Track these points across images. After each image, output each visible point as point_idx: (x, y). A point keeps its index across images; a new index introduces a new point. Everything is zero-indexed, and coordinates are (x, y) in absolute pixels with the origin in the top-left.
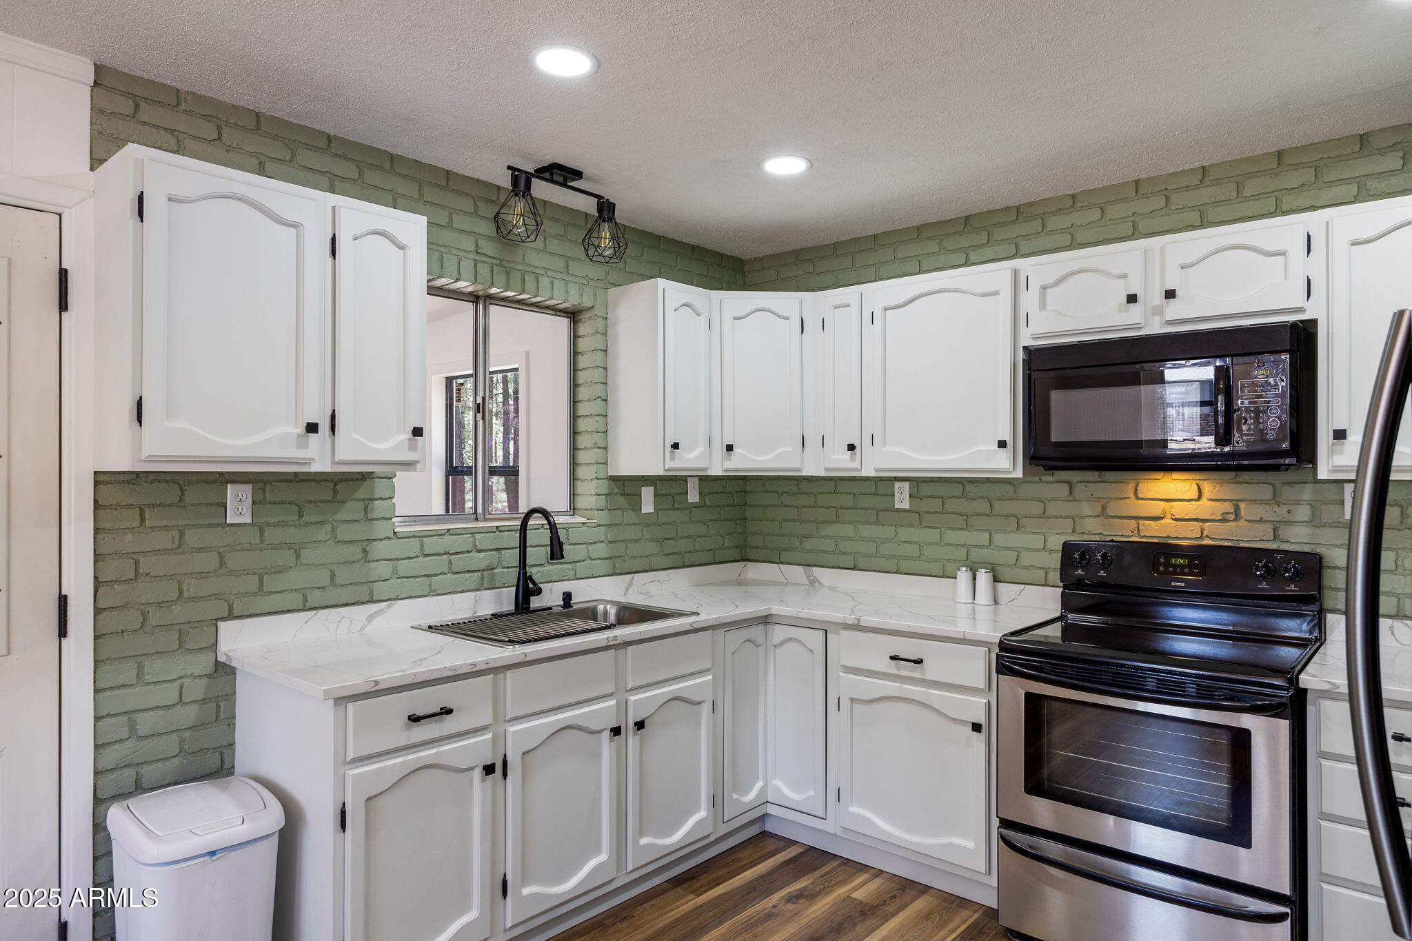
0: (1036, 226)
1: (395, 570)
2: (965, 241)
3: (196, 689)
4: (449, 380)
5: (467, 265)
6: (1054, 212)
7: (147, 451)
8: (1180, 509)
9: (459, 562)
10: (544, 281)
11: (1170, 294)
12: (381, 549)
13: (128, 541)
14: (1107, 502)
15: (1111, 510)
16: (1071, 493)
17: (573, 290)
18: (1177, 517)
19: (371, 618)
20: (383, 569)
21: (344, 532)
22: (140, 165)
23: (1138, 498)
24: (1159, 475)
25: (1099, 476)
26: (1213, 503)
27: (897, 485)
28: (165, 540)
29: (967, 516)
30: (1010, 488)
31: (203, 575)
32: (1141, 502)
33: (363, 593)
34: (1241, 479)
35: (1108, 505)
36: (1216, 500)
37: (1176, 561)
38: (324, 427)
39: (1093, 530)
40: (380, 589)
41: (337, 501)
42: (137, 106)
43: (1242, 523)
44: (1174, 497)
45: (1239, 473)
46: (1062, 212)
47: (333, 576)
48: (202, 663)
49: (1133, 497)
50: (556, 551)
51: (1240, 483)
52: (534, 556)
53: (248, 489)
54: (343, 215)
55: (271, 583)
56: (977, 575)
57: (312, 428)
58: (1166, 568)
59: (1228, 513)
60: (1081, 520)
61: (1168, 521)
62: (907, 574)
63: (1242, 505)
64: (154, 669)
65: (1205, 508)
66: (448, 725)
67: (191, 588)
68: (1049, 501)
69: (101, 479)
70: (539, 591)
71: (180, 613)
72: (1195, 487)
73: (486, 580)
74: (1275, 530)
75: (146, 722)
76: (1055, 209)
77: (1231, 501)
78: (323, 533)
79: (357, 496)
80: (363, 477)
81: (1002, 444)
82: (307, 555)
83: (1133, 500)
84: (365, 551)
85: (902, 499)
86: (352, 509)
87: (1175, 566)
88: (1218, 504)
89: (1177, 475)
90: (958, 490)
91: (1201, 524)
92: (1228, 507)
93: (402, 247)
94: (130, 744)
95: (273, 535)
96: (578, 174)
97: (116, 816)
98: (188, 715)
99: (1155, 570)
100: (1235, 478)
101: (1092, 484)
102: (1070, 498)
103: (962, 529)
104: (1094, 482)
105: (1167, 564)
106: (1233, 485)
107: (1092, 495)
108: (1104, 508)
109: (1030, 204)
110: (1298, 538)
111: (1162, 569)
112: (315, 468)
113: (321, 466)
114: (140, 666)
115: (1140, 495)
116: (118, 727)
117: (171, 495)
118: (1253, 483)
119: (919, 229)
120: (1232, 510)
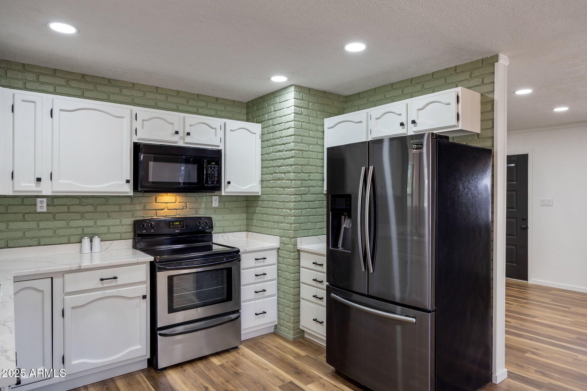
0: (117, 90)
2: (83, 86)
6: (125, 87)
8: (170, 206)
11: (188, 134)
14: (145, 204)
15: (147, 208)
16: (131, 201)
18: (169, 208)
23: (156, 202)
24: (164, 194)
25: (143, 194)
26: (180, 203)
27: (39, 200)
29: (82, 213)
30: (104, 200)
32: (158, 204)
34: (187, 195)
35: (146, 205)
36: (181, 202)
37: (175, 223)
39: (140, 215)
43: (188, 209)
44: (169, 202)
45: (187, 193)
46: (128, 88)
49: (155, 202)
51: (187, 196)
56: (93, 239)
58: (173, 226)
59: (184, 206)
60: (135, 212)
61: (166, 210)
62: (45, 245)
63: (188, 204)
65: (178, 205)
68: (122, 205)
72: (175, 198)
74: (196, 211)
76: (125, 86)
77: (184, 202)
81: (128, 181)
83: (154, 203)
85: (42, 206)
87: (176, 225)
88: (181, 203)
89: (169, 194)
90: (77, 201)
91: (176, 210)
92: (184, 204)
99: (170, 228)
100: (186, 195)
101: (140, 198)
102: (131, 203)
103: (79, 220)
104: (141, 197)
105: (173, 225)
106: (185, 197)
107: (140, 202)
108: (145, 207)
109: (114, 80)
110: (202, 213)
111: (172, 227)
115: (157, 201)
118: (190, 196)
119: (55, 71)
120: (185, 206)
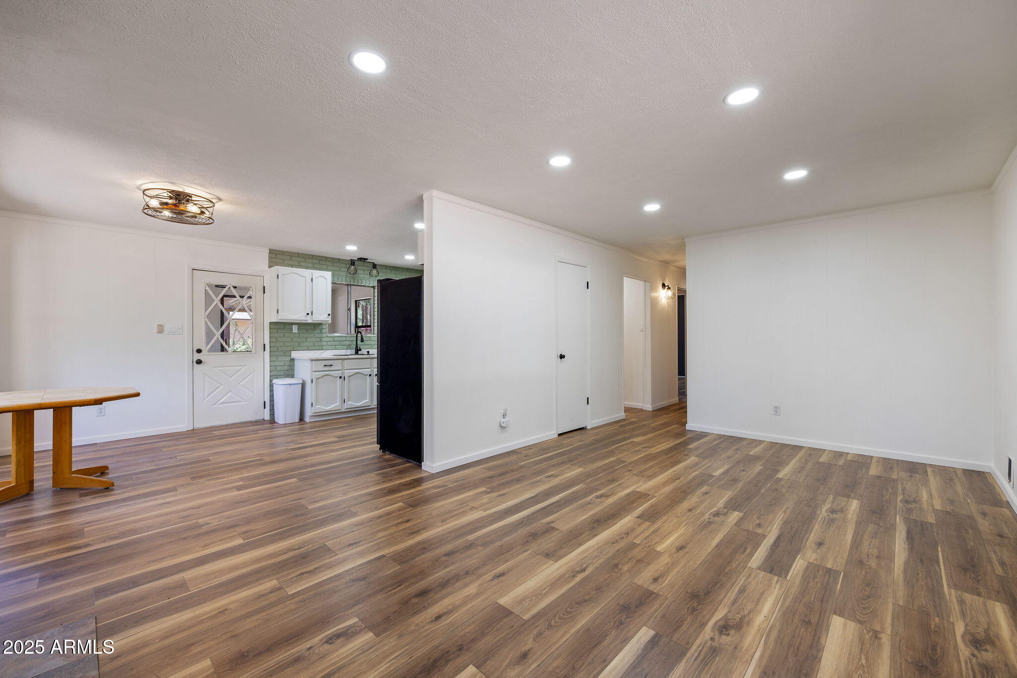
1: (327, 344)
3: (287, 363)
4: (356, 301)
5: (344, 279)
7: (279, 318)
9: (342, 343)
10: (364, 281)
12: (324, 339)
13: (275, 335)
17: (372, 282)
19: (322, 353)
20: (324, 343)
21: (316, 335)
22: (278, 270)
28: (281, 335)
31: (288, 342)
33: (320, 348)
38: (310, 314)
40: (324, 347)
41: (315, 329)
42: (276, 255)
47: (314, 344)
48: (288, 359)
50: (362, 340)
52: (359, 342)
53: (297, 326)
54: (314, 275)
55: (302, 344)
57: (308, 314)
64: (280, 359)
66: (332, 368)
67: (286, 344)
69: (271, 323)
70: (361, 350)
71: (284, 349)
73: (349, 347)
75: (278, 368)
78: (312, 335)
79: (319, 328)
80: (320, 324)
82: (309, 339)
84: (321, 340)
86: (318, 331)
93: (326, 279)
94: (276, 372)
95: (302, 335)
96: (367, 259)
97: (274, 381)
98: (285, 368)
112: (309, 322)
113: (310, 321)
114: (277, 358)
116: (274, 368)
117: (282, 326)
